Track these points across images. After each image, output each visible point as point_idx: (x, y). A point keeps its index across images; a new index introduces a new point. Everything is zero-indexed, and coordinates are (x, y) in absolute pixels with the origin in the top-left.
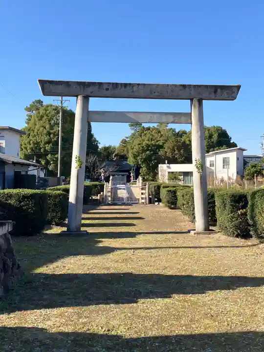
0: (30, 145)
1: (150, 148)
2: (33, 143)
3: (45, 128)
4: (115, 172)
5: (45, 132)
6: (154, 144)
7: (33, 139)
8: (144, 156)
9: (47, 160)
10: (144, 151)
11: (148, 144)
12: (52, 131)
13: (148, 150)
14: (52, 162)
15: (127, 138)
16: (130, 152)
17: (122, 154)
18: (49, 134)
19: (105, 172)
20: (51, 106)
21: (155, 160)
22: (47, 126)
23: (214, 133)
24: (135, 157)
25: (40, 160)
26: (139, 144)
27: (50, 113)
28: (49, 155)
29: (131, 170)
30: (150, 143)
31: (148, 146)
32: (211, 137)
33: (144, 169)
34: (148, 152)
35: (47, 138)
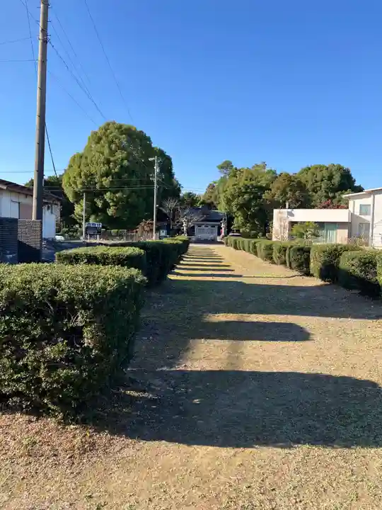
0: (81, 177)
1: (249, 191)
2: (85, 175)
3: (103, 153)
4: (202, 221)
5: (102, 159)
6: (254, 185)
7: (85, 170)
8: (240, 200)
9: (105, 201)
10: (241, 194)
11: (246, 185)
12: (112, 159)
13: (246, 193)
14: (111, 204)
15: (215, 183)
16: (222, 196)
17: (209, 201)
18: (108, 162)
19: (188, 222)
20: (114, 123)
21: (255, 206)
22: (106, 151)
23: (334, 173)
24: (229, 202)
25: (95, 200)
26: (235, 185)
27: (111, 133)
28: (108, 194)
29: (222, 220)
30: (248, 183)
31: (247, 187)
32: (330, 178)
33: (239, 218)
34: (246, 196)
35: (104, 168)
